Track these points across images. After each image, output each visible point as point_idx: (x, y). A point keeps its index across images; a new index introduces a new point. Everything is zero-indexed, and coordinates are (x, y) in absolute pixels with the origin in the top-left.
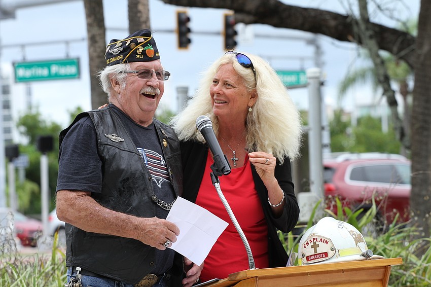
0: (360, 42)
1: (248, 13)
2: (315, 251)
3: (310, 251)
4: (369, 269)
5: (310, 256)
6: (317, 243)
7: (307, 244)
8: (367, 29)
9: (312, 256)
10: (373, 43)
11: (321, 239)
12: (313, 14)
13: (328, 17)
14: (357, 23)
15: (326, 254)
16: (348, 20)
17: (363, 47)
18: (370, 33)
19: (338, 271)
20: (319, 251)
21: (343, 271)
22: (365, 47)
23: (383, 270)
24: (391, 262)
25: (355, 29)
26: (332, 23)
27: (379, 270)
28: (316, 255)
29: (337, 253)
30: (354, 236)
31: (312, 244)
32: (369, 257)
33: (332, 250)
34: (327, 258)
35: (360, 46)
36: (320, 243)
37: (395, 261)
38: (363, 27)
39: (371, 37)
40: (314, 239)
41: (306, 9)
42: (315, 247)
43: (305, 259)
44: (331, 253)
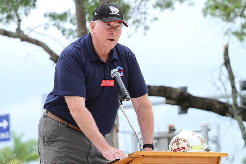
0: (233, 116)
1: (173, 99)
2: (178, 146)
3: (175, 147)
4: (208, 158)
5: (175, 149)
6: (179, 142)
7: (174, 143)
8: (237, 110)
9: (176, 149)
10: (240, 117)
11: (182, 140)
12: (207, 101)
13: (215, 103)
14: (231, 106)
15: (184, 148)
16: (226, 105)
17: (234, 119)
18: (238, 112)
19: (191, 157)
20: (180, 146)
21: (193, 157)
22: (235, 119)
23: (217, 159)
24: (221, 155)
25: (230, 109)
26: (218, 106)
27: (215, 159)
28: (179, 149)
29: (190, 148)
30: (200, 139)
31: (177, 142)
32: (209, 151)
33: (188, 146)
34: (185, 150)
35: (233, 119)
36: (181, 142)
37: (224, 155)
38: (234, 108)
39: (239, 114)
40: (178, 140)
41: (204, 99)
42: (178, 144)
43: (173, 151)
44: (187, 148)
